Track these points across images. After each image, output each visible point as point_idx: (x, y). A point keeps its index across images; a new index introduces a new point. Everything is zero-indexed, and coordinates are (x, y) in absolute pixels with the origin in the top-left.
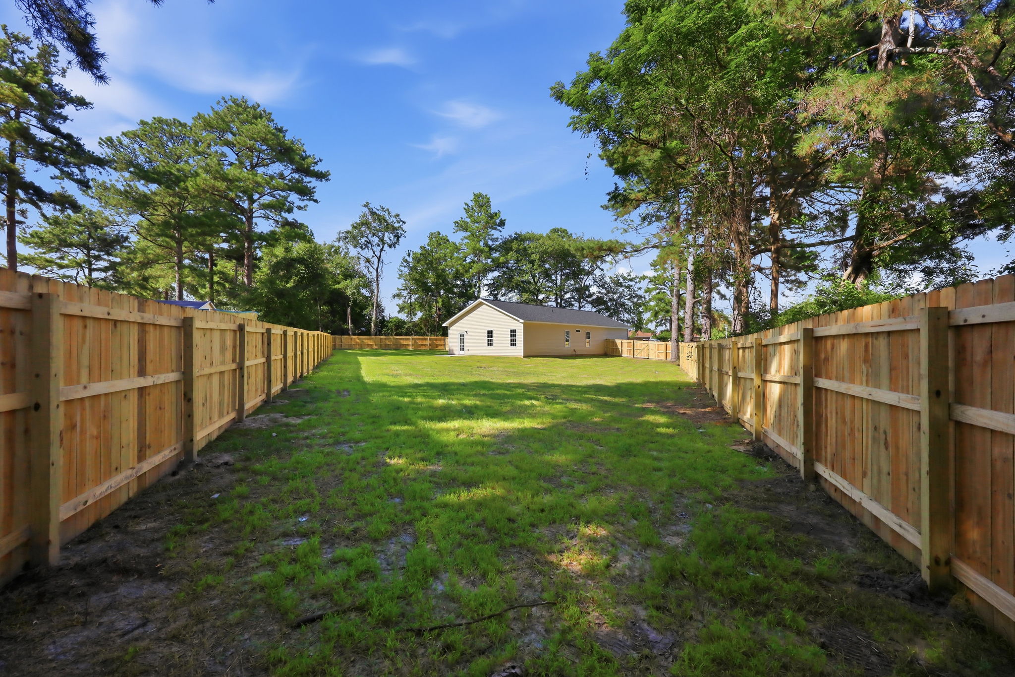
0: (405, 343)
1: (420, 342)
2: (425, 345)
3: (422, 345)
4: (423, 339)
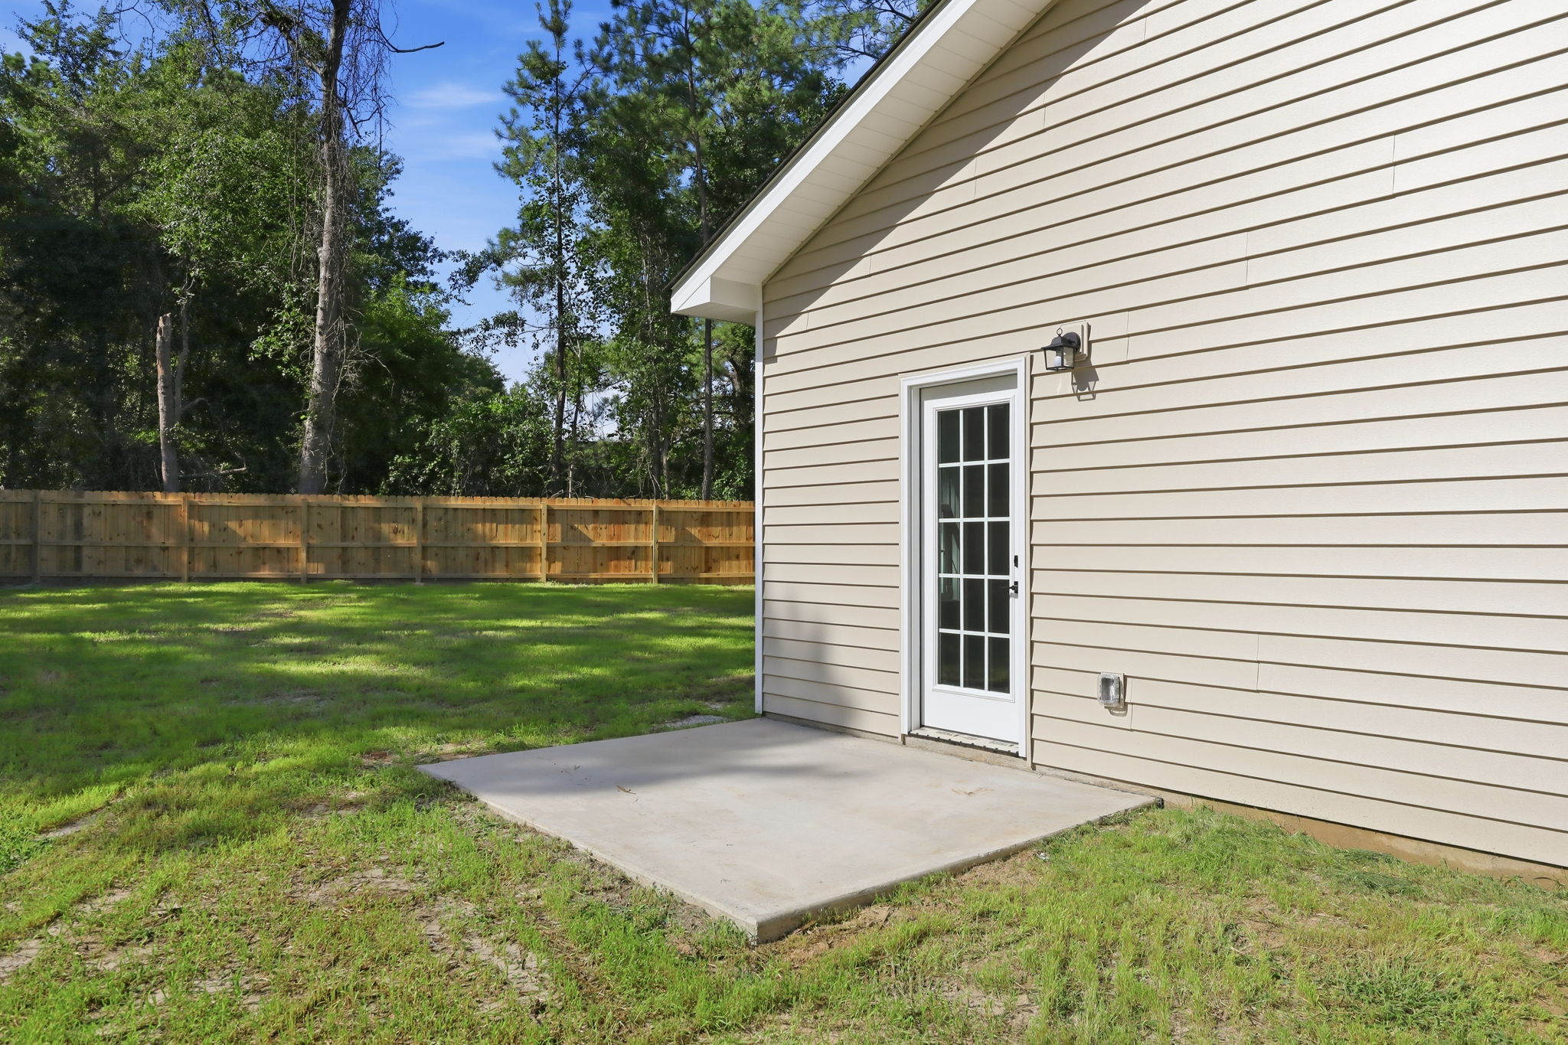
0: (507, 537)
1: (601, 537)
2: (635, 553)
3: (617, 553)
4: (617, 518)
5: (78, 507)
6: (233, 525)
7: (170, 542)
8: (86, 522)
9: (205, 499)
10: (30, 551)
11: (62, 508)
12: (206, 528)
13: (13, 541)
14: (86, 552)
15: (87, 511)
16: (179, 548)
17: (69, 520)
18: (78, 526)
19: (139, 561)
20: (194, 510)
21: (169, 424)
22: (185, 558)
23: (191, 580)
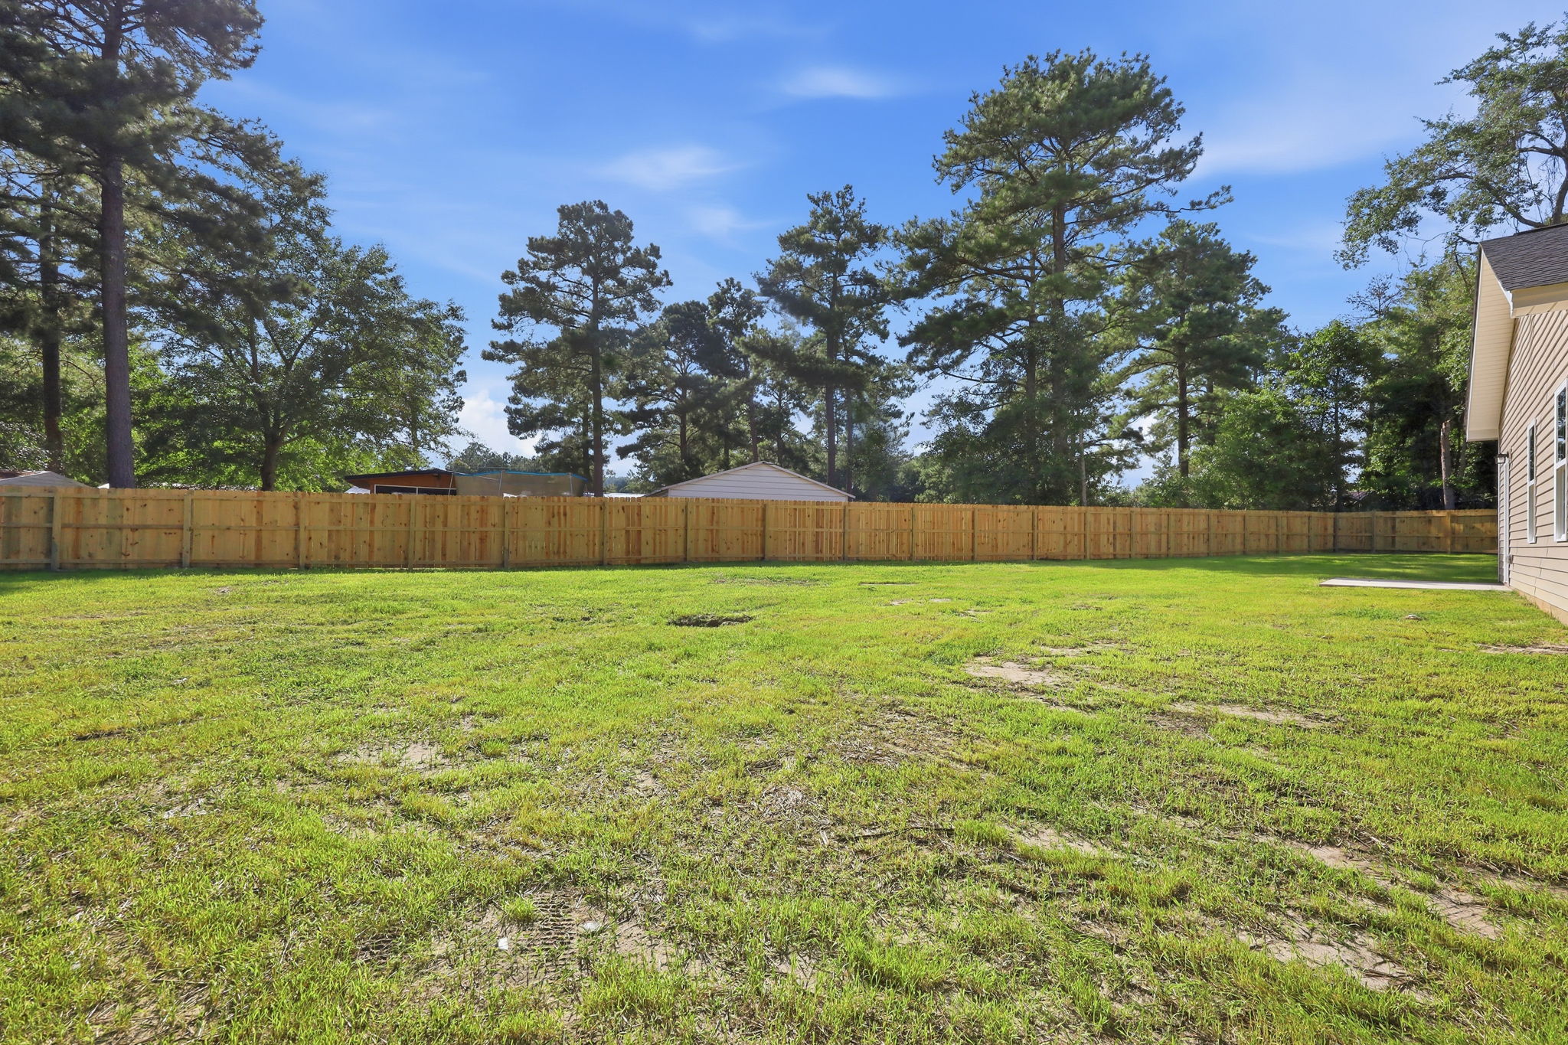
5: (1394, 519)
6: (1478, 526)
7: (1441, 535)
8: (1397, 525)
9: (1461, 513)
10: (1371, 538)
11: (1386, 519)
12: (1462, 527)
13: (1363, 534)
14: (1397, 539)
15: (1397, 520)
16: (1446, 537)
17: (1389, 525)
18: (1393, 527)
19: (1424, 544)
20: (1454, 519)
21: (1448, 475)
22: (1449, 542)
23: (1452, 553)
